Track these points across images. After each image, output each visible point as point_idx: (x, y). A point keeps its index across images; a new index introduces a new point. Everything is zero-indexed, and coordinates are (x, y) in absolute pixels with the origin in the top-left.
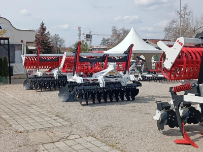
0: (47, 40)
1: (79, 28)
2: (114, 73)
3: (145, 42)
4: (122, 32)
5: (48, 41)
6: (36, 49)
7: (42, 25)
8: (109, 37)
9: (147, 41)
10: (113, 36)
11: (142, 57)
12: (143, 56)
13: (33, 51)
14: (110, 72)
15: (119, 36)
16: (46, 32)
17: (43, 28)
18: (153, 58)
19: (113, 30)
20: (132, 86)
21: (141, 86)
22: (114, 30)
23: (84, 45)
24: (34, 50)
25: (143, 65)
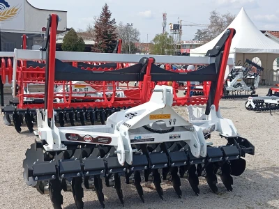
0: (111, 32)
1: (164, 16)
2: (168, 116)
3: (263, 35)
4: (225, 19)
5: (114, 33)
6: (96, 45)
7: (106, 8)
8: (206, 28)
9: (266, 33)
10: (211, 26)
11: (257, 61)
12: (258, 59)
13: (92, 48)
14: (152, 116)
15: (221, 26)
16: (111, 20)
17: (106, 14)
18: (275, 63)
19: (212, 17)
20: (224, 156)
21: (252, 152)
22: (214, 17)
23: (168, 40)
24: (92, 45)
25: (259, 77)
